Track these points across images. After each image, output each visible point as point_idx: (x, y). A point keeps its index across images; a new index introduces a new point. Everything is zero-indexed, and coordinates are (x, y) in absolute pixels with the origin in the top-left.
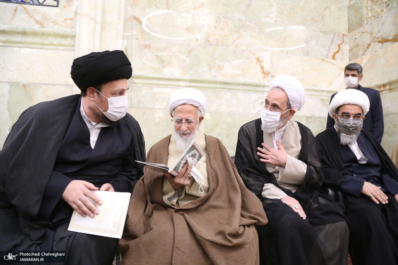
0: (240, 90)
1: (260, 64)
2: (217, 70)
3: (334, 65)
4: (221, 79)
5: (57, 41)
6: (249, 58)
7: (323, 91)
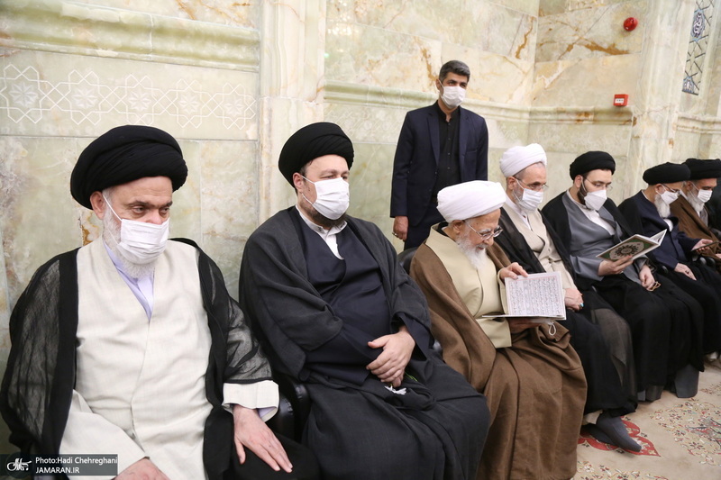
0: (397, 105)
1: (427, 62)
2: (367, 69)
3: (517, 67)
4: (372, 85)
5: (223, 51)
6: (413, 49)
7: (501, 109)
